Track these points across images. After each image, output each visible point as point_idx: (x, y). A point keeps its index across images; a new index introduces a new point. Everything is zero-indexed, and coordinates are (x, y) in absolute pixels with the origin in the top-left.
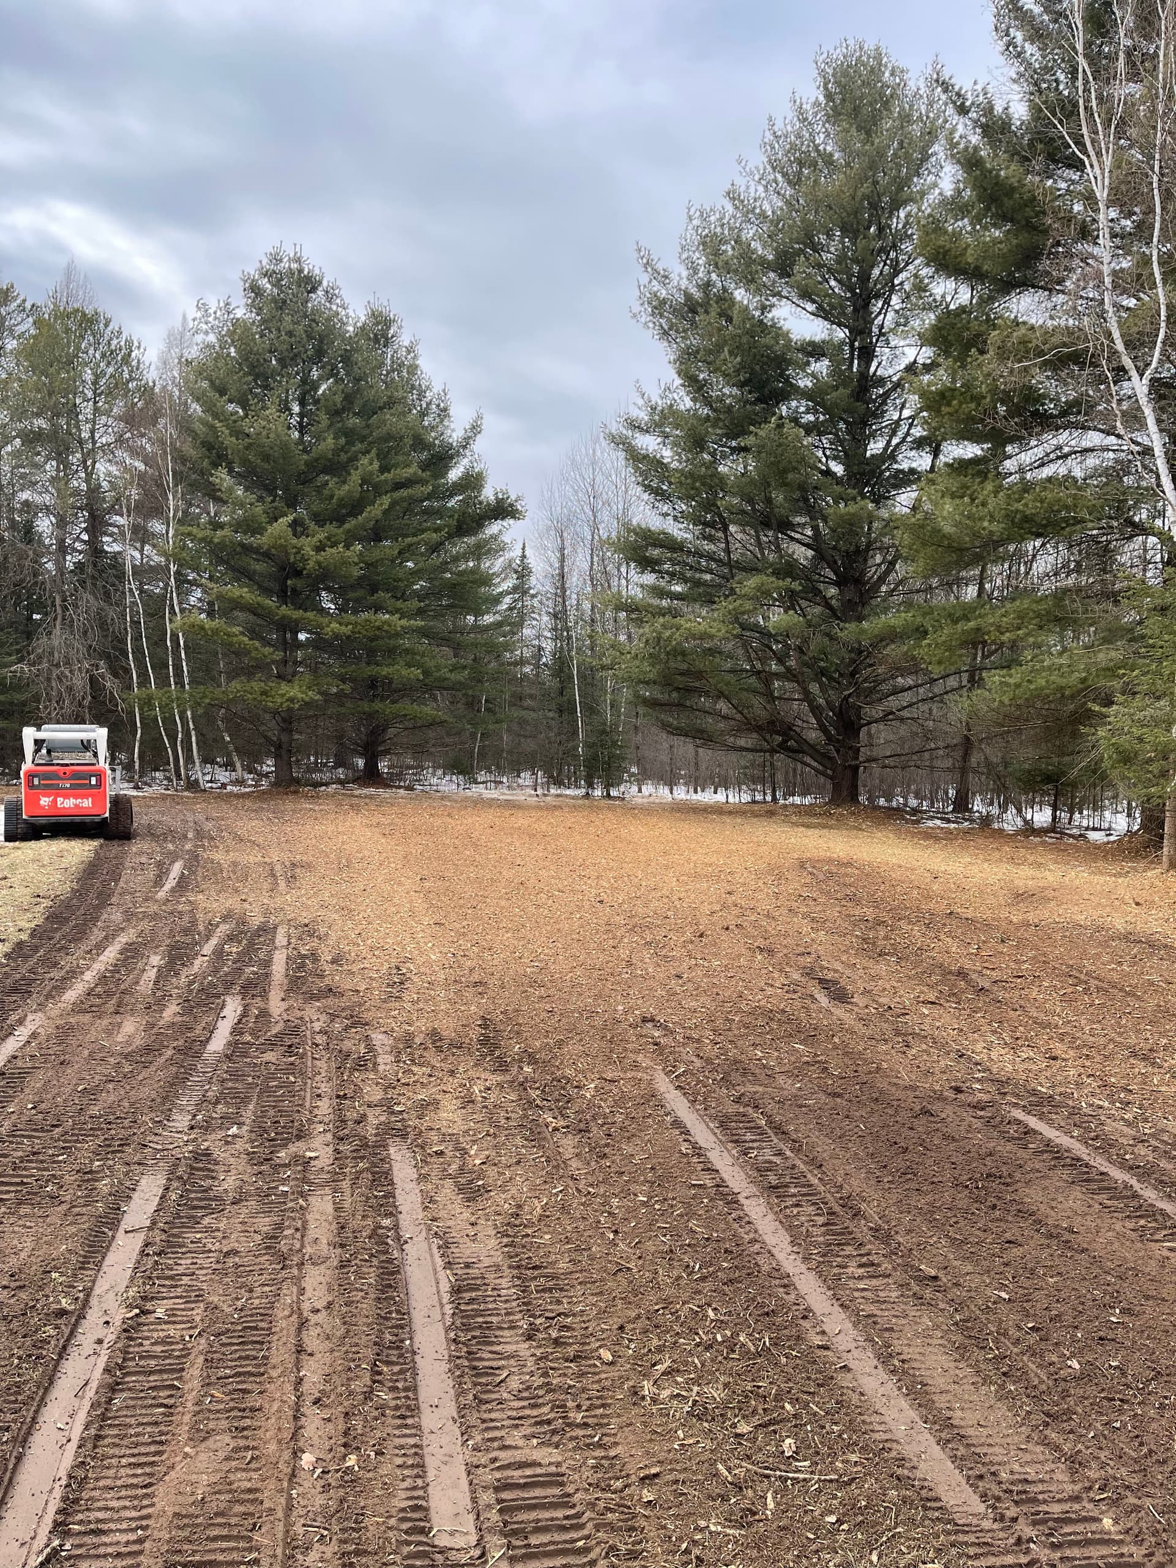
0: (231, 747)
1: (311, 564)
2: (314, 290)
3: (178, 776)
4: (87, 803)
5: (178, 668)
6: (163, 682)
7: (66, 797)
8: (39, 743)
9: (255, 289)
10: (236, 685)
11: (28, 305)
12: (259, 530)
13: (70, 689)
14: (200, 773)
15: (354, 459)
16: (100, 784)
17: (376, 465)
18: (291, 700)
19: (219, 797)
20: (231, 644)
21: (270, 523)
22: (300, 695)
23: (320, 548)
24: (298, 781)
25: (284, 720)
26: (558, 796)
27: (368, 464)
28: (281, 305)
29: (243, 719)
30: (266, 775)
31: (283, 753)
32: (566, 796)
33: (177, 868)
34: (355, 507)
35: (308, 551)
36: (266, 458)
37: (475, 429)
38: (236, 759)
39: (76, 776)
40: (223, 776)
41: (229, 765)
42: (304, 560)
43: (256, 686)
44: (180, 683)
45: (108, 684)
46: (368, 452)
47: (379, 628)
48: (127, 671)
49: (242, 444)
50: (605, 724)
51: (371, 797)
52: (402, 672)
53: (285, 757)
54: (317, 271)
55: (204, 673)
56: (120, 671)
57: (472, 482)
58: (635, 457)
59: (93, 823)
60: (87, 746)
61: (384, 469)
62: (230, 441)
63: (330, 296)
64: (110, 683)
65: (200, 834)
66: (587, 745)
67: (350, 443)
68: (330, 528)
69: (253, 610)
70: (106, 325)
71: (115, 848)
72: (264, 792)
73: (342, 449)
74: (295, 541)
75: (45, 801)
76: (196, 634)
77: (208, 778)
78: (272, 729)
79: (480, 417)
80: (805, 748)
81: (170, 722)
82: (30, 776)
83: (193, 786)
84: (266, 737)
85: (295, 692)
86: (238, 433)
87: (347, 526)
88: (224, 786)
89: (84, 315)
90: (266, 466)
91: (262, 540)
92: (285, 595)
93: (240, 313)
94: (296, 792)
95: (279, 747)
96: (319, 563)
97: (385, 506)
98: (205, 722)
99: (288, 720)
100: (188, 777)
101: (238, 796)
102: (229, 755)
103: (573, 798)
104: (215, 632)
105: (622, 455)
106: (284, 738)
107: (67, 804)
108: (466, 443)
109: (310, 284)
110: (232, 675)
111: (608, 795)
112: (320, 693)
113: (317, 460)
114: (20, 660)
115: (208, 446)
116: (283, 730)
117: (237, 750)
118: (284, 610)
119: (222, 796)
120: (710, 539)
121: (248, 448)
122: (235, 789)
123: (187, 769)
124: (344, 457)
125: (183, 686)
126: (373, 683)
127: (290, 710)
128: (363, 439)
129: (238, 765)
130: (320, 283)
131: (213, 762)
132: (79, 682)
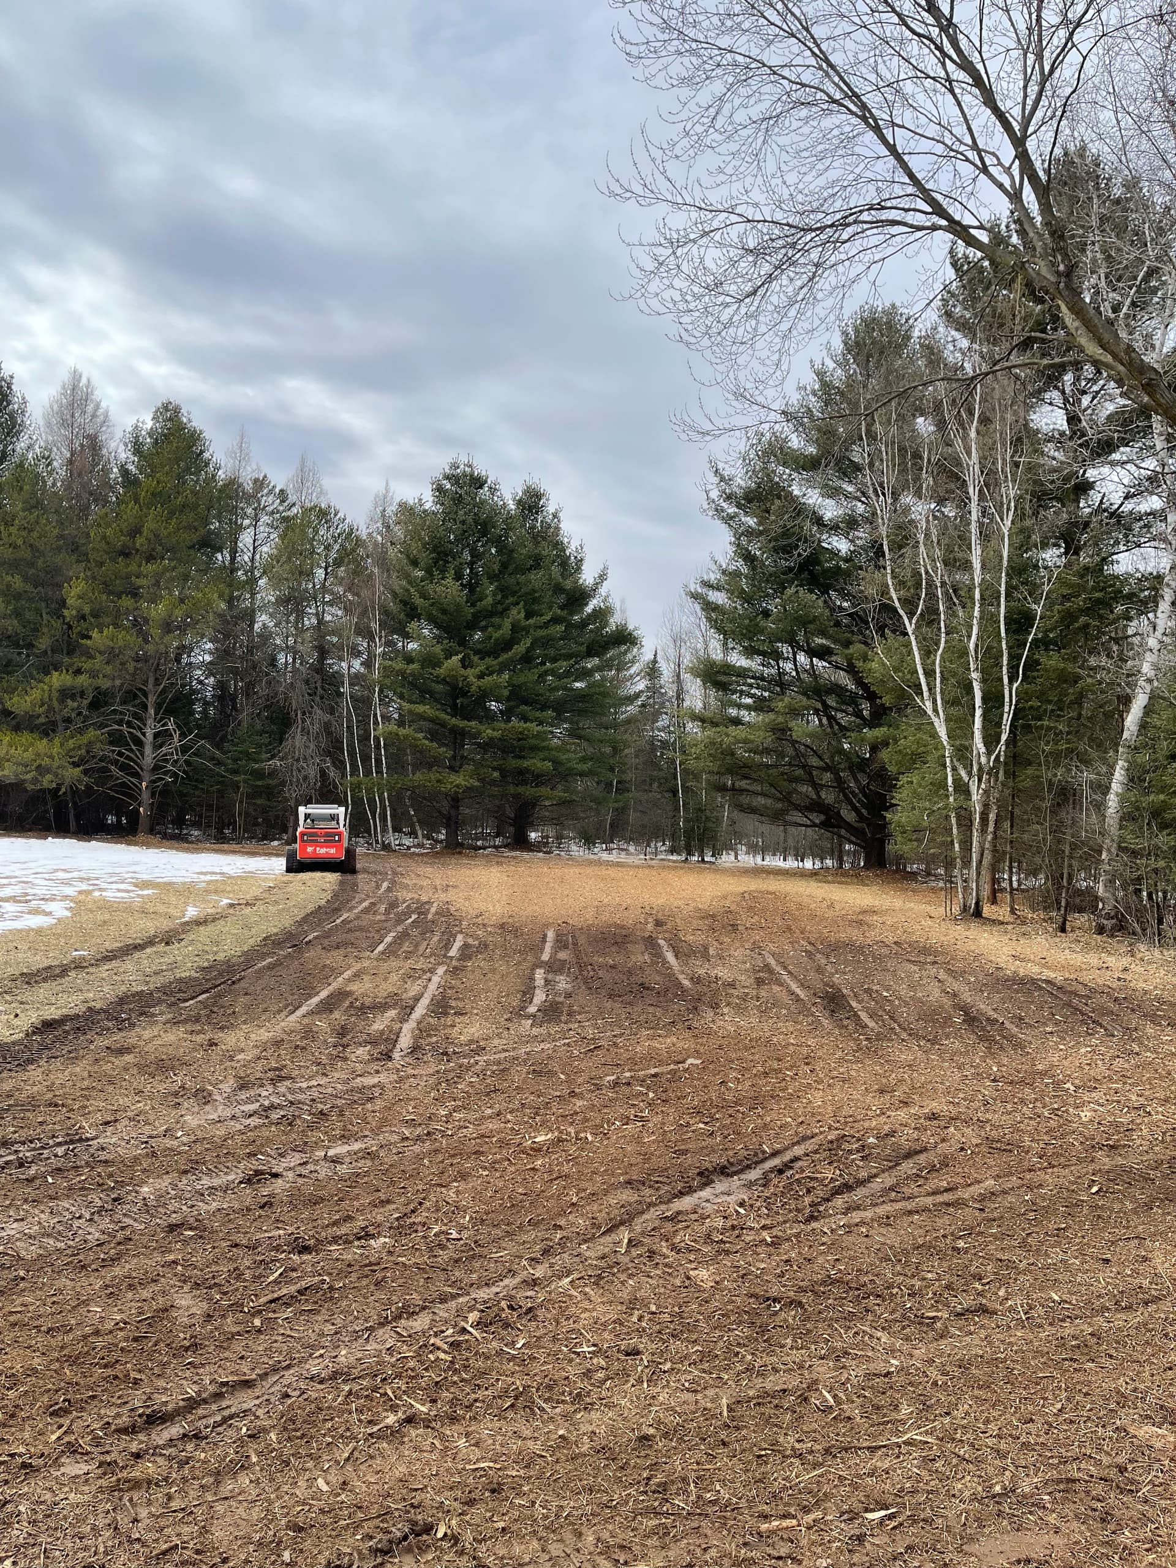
0: (415, 819)
1: (473, 688)
2: (481, 487)
3: (377, 842)
4: (333, 851)
5: (378, 762)
6: (368, 773)
7: (322, 847)
8: (307, 816)
9: (440, 489)
10: (418, 776)
11: (277, 490)
12: (439, 664)
13: (305, 778)
14: (392, 839)
15: (507, 609)
16: (340, 840)
17: (523, 615)
18: (457, 786)
19: (405, 855)
20: (417, 746)
21: (446, 659)
22: (463, 783)
23: (481, 676)
24: (462, 845)
25: (453, 799)
26: (662, 860)
27: (517, 613)
28: (458, 500)
29: (424, 798)
30: (441, 841)
31: (453, 823)
32: (669, 860)
33: (385, 885)
34: (507, 645)
35: (472, 679)
36: (444, 611)
37: (603, 577)
38: (418, 828)
39: (327, 835)
40: (408, 841)
41: (413, 834)
42: (469, 685)
43: (433, 776)
44: (379, 772)
45: (332, 774)
46: (518, 604)
47: (521, 733)
48: (343, 763)
49: (427, 603)
50: (700, 803)
51: (514, 858)
52: (538, 764)
53: (453, 827)
54: (484, 473)
55: (397, 764)
56: (339, 765)
57: (601, 615)
58: (709, 607)
59: (336, 862)
60: (334, 818)
61: (527, 617)
62: (418, 601)
63: (493, 490)
64: (332, 773)
65: (395, 873)
66: (686, 821)
67: (505, 597)
68: (489, 661)
69: (431, 720)
70: (336, 515)
71: (349, 877)
72: (437, 853)
73: (499, 602)
74: (462, 671)
75: (310, 849)
76: (392, 740)
77: (397, 842)
78: (445, 806)
79: (605, 568)
80: (842, 824)
81: (372, 801)
82: (302, 834)
83: (386, 847)
84: (440, 812)
85: (460, 780)
86: (424, 596)
87: (500, 659)
88: (409, 848)
89: (321, 510)
90: (445, 618)
91: (441, 671)
92: (456, 711)
93: (427, 506)
94: (460, 853)
95: (449, 819)
96: (479, 687)
97: (528, 645)
98: (396, 800)
99: (455, 801)
100: (383, 842)
101: (418, 855)
102: (412, 826)
103: (674, 862)
104: (406, 737)
105: (698, 607)
106: (453, 812)
107: (322, 851)
108: (597, 585)
109: (478, 482)
110: (416, 767)
111: (703, 860)
112: (479, 780)
113: (480, 612)
114: (273, 757)
115: (404, 603)
116: (452, 807)
117: (419, 822)
118: (454, 721)
119: (406, 853)
120: (768, 665)
121: (433, 605)
122: (417, 850)
123: (383, 836)
124: (500, 608)
125: (382, 773)
126: (521, 772)
127: (456, 793)
128: (514, 593)
129: (420, 833)
130: (486, 482)
131: (400, 831)
132: (312, 772)
